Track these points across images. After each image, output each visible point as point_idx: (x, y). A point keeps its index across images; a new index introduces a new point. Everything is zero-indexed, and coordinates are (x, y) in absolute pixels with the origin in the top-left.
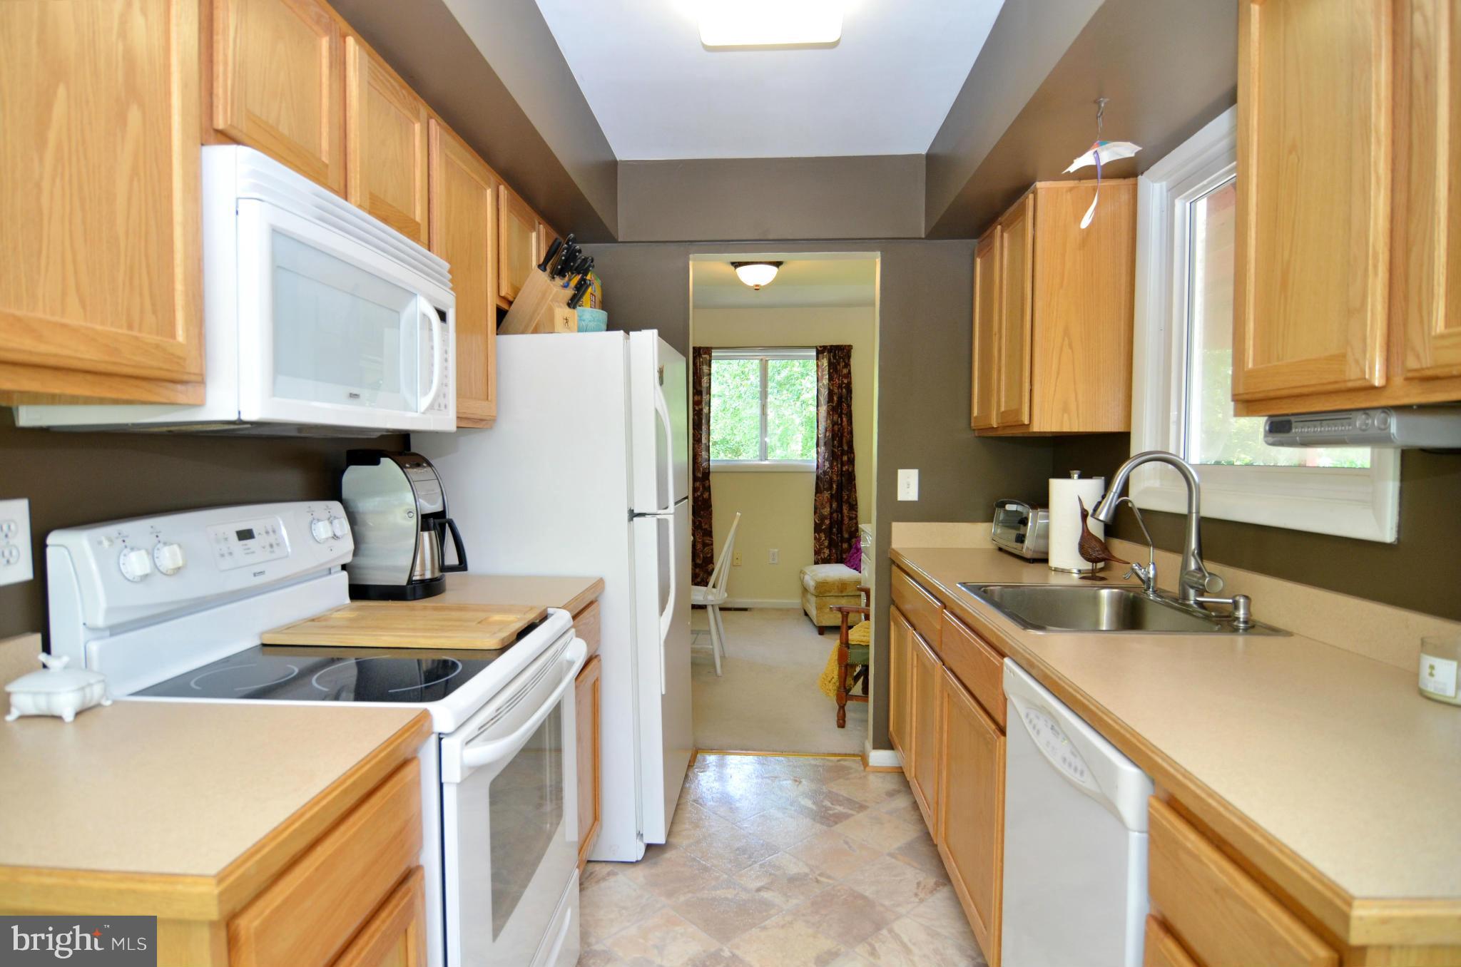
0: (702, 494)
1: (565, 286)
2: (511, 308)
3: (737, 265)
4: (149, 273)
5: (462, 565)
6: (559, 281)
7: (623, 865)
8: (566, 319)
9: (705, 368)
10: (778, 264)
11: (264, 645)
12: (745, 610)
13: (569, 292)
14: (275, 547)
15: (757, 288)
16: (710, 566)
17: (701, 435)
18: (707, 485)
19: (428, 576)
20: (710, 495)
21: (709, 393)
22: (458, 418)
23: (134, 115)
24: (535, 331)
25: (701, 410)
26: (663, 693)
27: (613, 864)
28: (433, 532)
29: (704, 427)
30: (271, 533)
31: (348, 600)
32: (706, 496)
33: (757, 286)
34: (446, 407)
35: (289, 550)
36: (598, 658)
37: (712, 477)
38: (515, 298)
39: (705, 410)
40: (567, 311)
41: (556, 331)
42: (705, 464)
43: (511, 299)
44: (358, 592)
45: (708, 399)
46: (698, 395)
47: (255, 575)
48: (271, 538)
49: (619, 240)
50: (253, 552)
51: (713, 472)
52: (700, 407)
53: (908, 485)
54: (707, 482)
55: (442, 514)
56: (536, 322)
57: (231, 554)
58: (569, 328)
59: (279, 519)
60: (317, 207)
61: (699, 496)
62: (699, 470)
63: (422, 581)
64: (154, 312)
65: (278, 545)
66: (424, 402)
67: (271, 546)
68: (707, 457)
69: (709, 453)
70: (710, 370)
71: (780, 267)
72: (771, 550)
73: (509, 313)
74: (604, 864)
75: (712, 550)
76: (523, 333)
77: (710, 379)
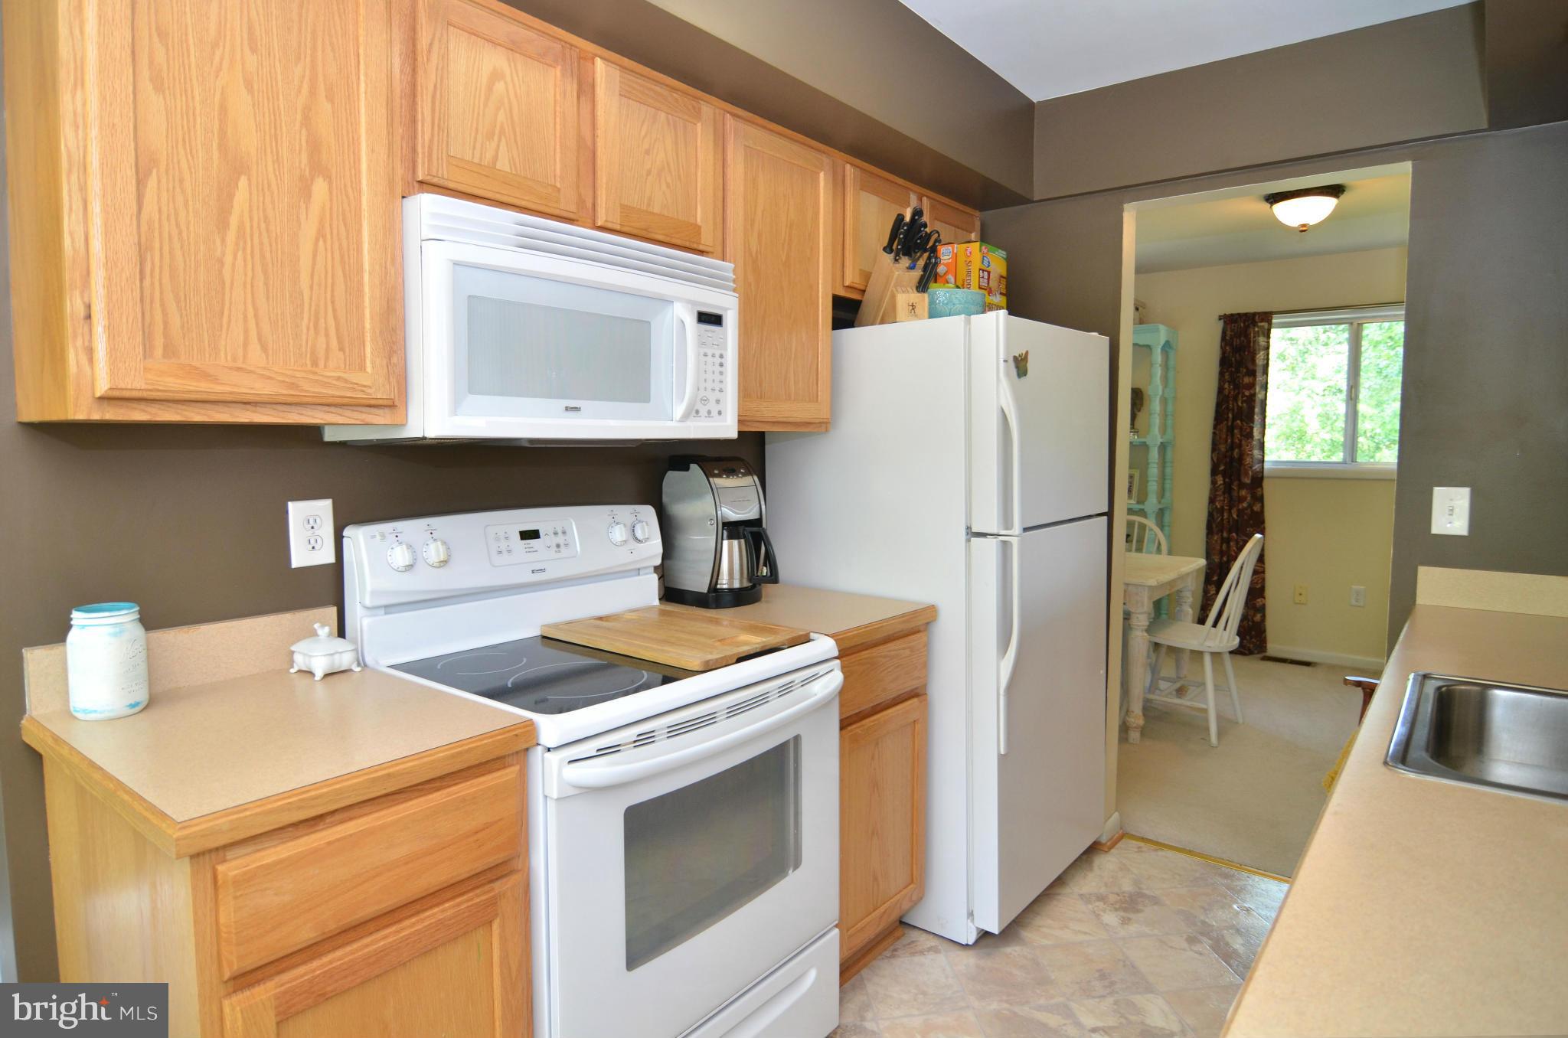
0: (1250, 506)
1: (912, 268)
2: (865, 297)
3: (1275, 198)
4: (335, 317)
5: (773, 578)
6: (905, 261)
7: (951, 944)
8: (913, 306)
9: (1261, 340)
10: (1335, 191)
11: (544, 637)
12: (1307, 664)
13: (917, 274)
14: (562, 548)
15: (1304, 229)
16: (1259, 600)
17: (1252, 428)
18: (1259, 493)
19: (736, 585)
20: (1262, 507)
21: (1265, 372)
22: (739, 421)
23: (320, 187)
24: (882, 322)
25: (1254, 395)
26: (1002, 752)
27: (941, 940)
28: (743, 541)
29: (1257, 418)
30: (560, 534)
31: (657, 602)
32: (1257, 508)
33: (1304, 225)
34: (720, 413)
35: (579, 549)
36: (921, 698)
37: (1266, 484)
38: (866, 286)
39: (1260, 396)
40: (915, 297)
41: (898, 320)
42: (1257, 467)
43: (862, 288)
44: (671, 594)
45: (1265, 381)
46: (1249, 376)
47: (533, 572)
48: (560, 539)
49: (1035, 199)
50: (536, 551)
51: (1269, 477)
52: (1252, 392)
53: (1452, 510)
54: (1259, 489)
55: (758, 522)
56: (882, 311)
57: (509, 551)
58: (916, 316)
59: (572, 521)
60: (517, 236)
61: (1246, 509)
62: (1247, 474)
63: (731, 590)
64: (341, 349)
65: (566, 545)
66: (679, 410)
67: (558, 546)
68: (1260, 457)
69: (1263, 452)
70: (1268, 342)
71: (1343, 197)
72: (1354, 587)
73: (863, 304)
74: (931, 936)
75: (1264, 579)
76: (872, 324)
77: (1268, 354)
